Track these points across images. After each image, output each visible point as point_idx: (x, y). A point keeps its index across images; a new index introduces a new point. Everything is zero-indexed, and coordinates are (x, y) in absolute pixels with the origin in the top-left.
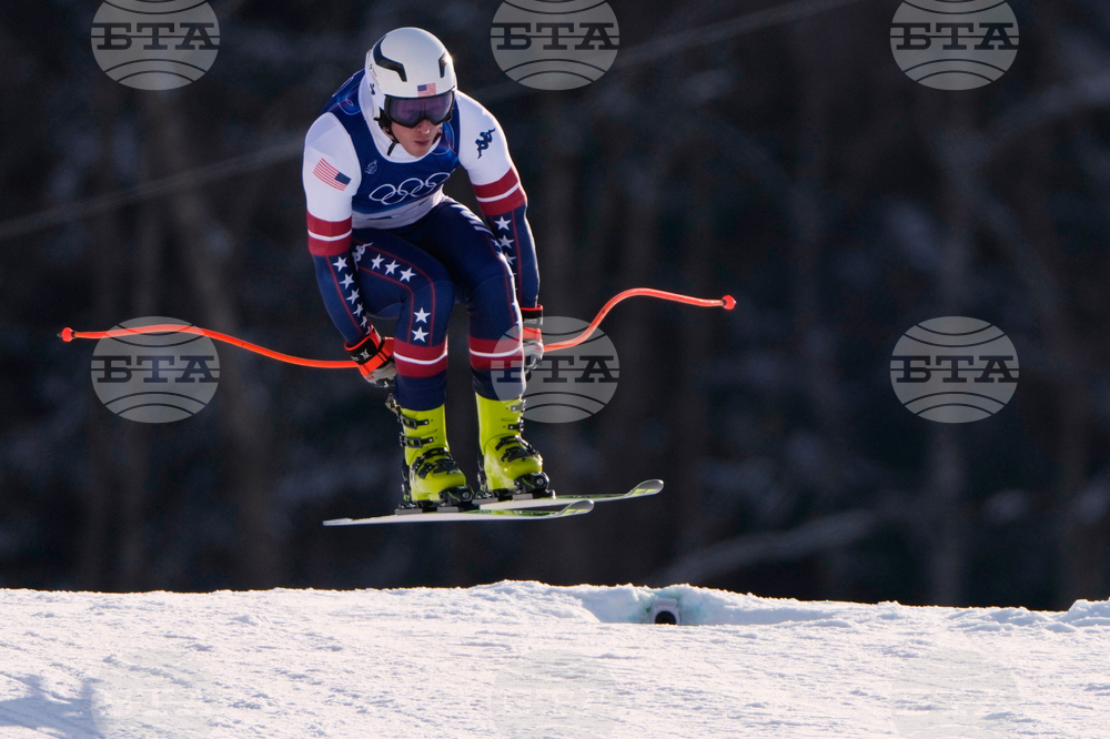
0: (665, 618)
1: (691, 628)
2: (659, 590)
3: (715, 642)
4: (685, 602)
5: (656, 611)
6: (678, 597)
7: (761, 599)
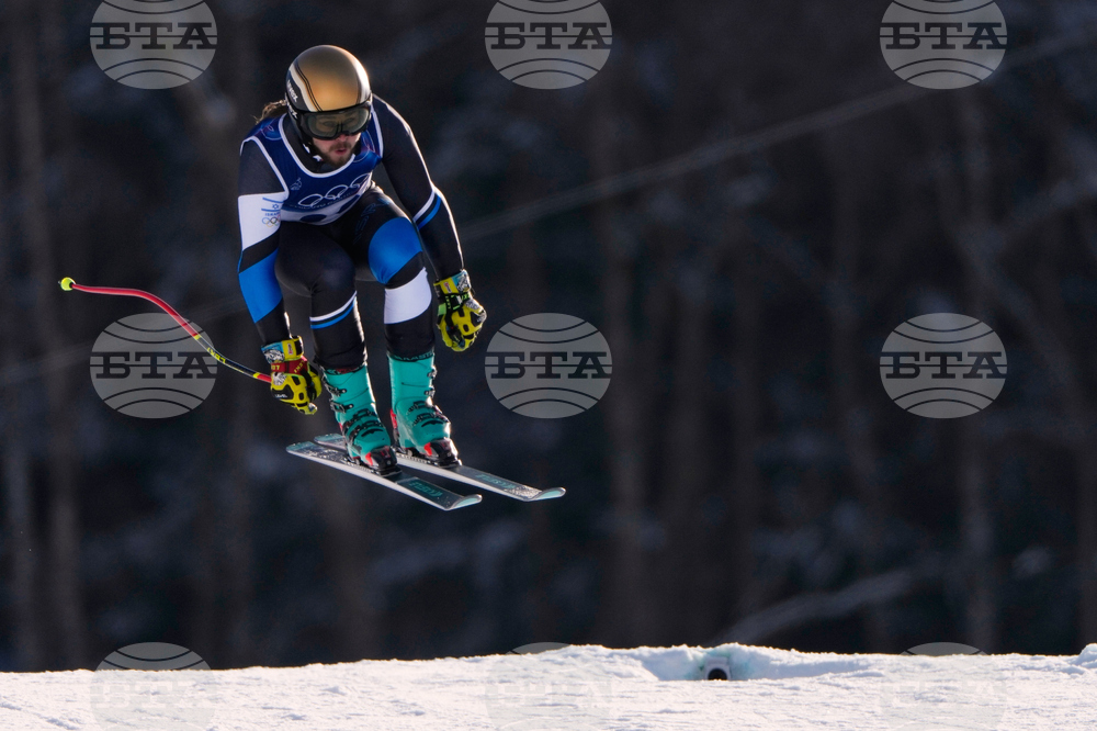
0: (717, 674)
1: (741, 683)
2: (710, 649)
3: (763, 695)
4: (735, 659)
5: (709, 668)
6: (728, 656)
7: (803, 654)
